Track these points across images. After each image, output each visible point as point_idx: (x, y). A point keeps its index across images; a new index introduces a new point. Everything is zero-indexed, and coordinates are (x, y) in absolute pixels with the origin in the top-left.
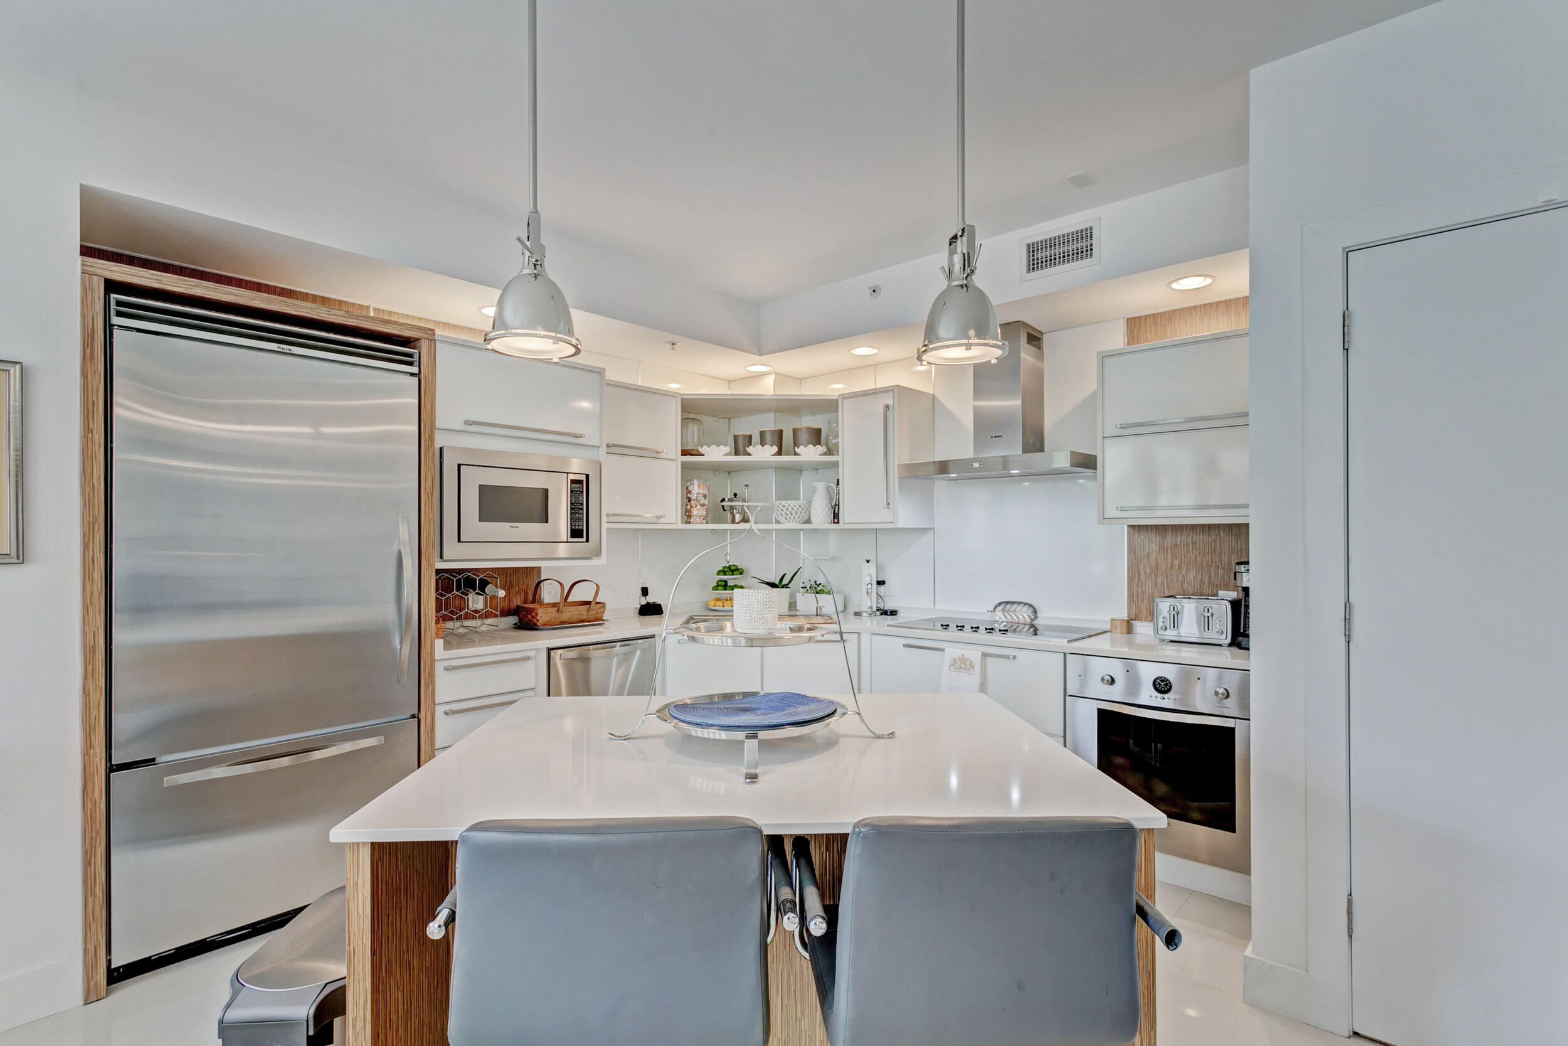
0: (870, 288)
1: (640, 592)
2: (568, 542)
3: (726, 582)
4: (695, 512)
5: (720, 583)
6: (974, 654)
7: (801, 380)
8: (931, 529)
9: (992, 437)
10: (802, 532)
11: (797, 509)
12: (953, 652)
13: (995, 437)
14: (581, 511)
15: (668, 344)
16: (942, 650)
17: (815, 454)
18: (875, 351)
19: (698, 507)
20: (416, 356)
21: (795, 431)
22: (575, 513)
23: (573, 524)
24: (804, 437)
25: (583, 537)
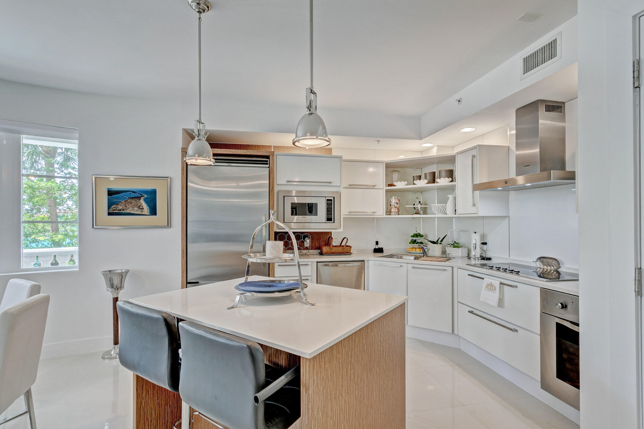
0: (456, 100)
1: (375, 243)
2: (325, 223)
3: (415, 240)
4: (393, 210)
5: (412, 241)
6: (496, 283)
7: (453, 147)
8: (507, 216)
9: (524, 166)
10: (454, 218)
11: (441, 208)
12: (488, 280)
13: (526, 166)
14: (331, 211)
15: (376, 141)
16: (483, 279)
17: (445, 182)
18: (474, 129)
19: (394, 208)
20: (268, 161)
21: (440, 171)
22: (328, 212)
23: (328, 216)
24: (443, 174)
25: (332, 221)
